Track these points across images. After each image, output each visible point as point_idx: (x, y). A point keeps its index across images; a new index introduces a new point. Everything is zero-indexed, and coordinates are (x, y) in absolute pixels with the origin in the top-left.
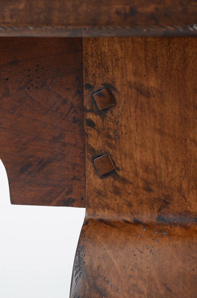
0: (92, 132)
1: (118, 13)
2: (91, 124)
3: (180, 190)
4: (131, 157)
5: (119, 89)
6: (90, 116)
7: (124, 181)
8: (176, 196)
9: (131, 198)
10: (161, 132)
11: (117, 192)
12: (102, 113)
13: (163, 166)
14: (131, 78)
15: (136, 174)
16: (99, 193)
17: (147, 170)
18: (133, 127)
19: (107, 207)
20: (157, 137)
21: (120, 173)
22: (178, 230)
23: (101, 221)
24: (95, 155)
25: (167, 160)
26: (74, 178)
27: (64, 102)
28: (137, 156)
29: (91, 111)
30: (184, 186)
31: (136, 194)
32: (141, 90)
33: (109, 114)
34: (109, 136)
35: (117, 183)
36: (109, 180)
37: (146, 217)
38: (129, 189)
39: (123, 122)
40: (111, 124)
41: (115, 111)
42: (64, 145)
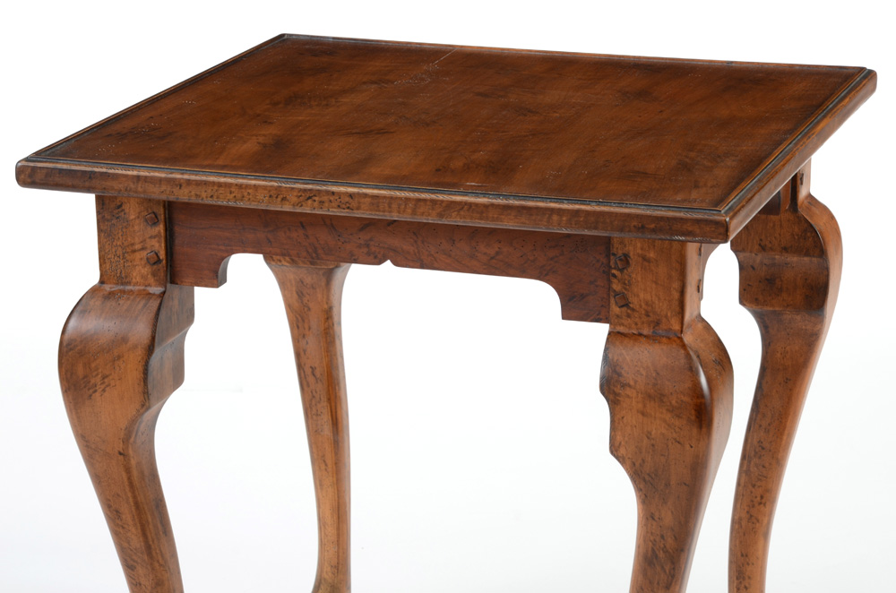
0: (615, 281)
1: (634, 226)
2: (614, 276)
3: (666, 316)
4: (638, 296)
5: (632, 257)
6: (614, 271)
7: (633, 310)
8: (664, 320)
9: (637, 320)
10: (656, 283)
11: (629, 316)
12: (621, 270)
13: (657, 302)
14: (640, 251)
15: (641, 306)
16: (618, 316)
17: (647, 304)
18: (639, 279)
19: (623, 325)
20: (654, 285)
21: (631, 305)
22: (664, 340)
23: (619, 333)
24: (616, 294)
25: (659, 299)
26: (602, 306)
27: (598, 261)
28: (642, 296)
29: (615, 268)
30: (669, 314)
31: (640, 318)
32: (645, 259)
33: (625, 271)
34: (625, 284)
35: (629, 311)
36: (624, 309)
37: (645, 332)
38: (636, 315)
39: (634, 276)
40: (626, 277)
41: (629, 270)
42: (597, 286)
